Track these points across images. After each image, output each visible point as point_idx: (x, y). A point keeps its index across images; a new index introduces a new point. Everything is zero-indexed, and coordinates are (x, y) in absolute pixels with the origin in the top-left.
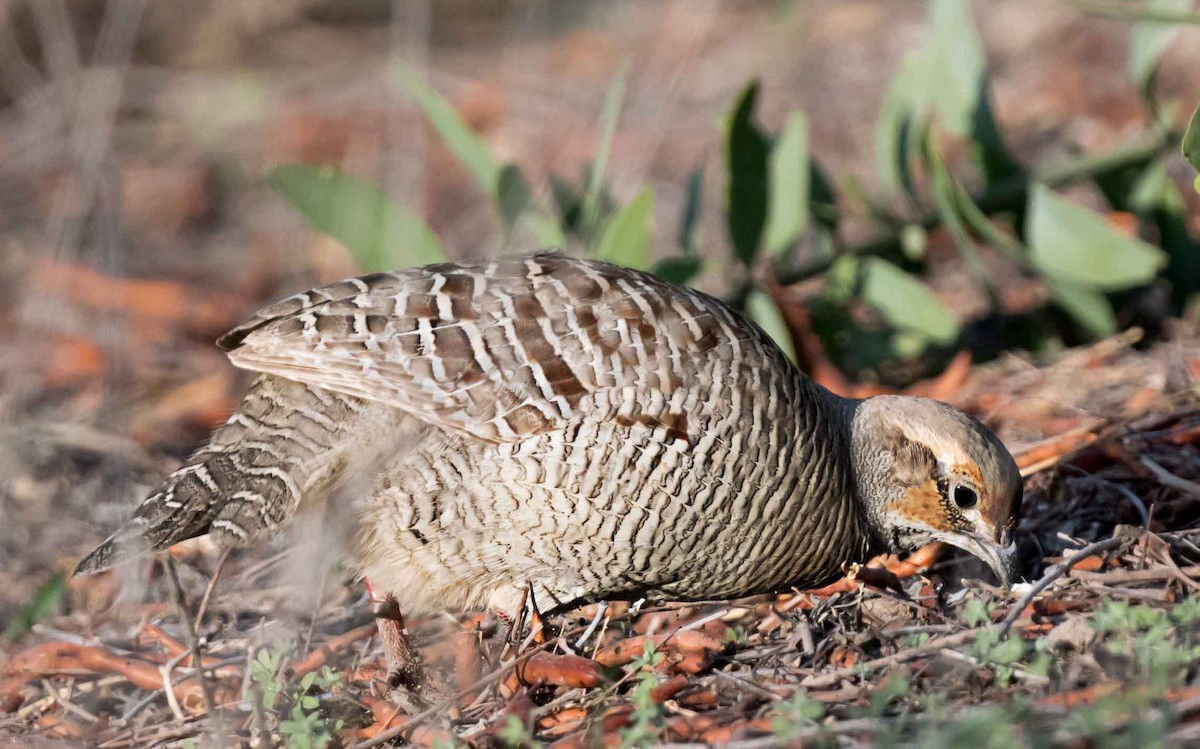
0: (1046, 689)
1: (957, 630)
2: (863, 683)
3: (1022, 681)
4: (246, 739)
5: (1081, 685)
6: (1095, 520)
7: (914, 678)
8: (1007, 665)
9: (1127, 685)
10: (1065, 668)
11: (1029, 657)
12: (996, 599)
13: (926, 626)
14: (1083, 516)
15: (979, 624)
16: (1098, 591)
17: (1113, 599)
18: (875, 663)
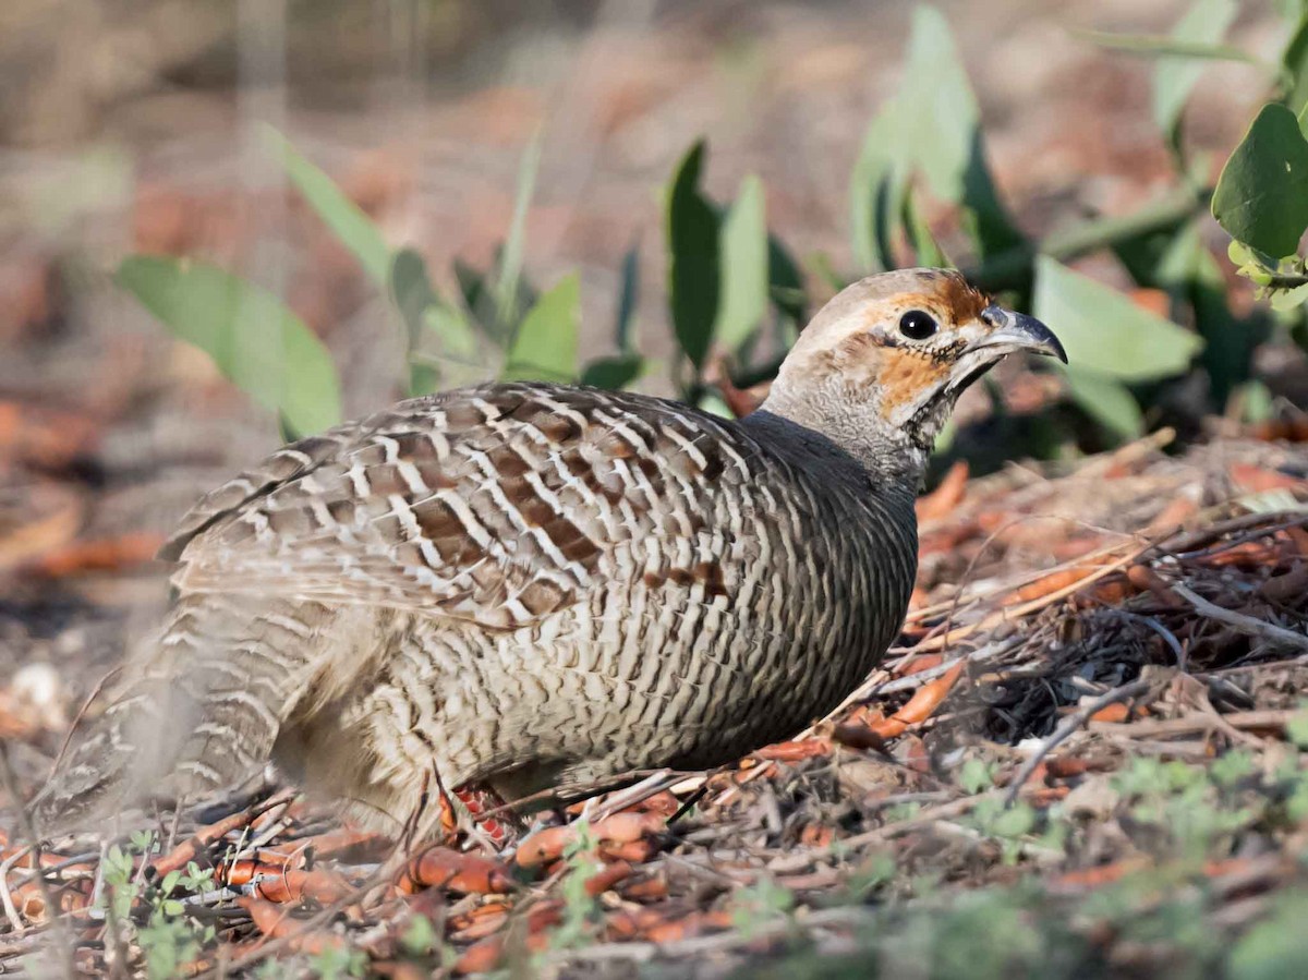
0: (1063, 867)
1: (956, 798)
2: (842, 865)
3: (1034, 858)
4: (100, 953)
5: (1104, 861)
6: (1119, 661)
7: (903, 857)
8: (1014, 838)
9: (1160, 859)
10: (1085, 840)
11: (1040, 827)
12: (1000, 760)
13: (917, 794)
14: (1105, 656)
15: (980, 790)
16: (1123, 747)
17: (1141, 755)
18: (856, 840)
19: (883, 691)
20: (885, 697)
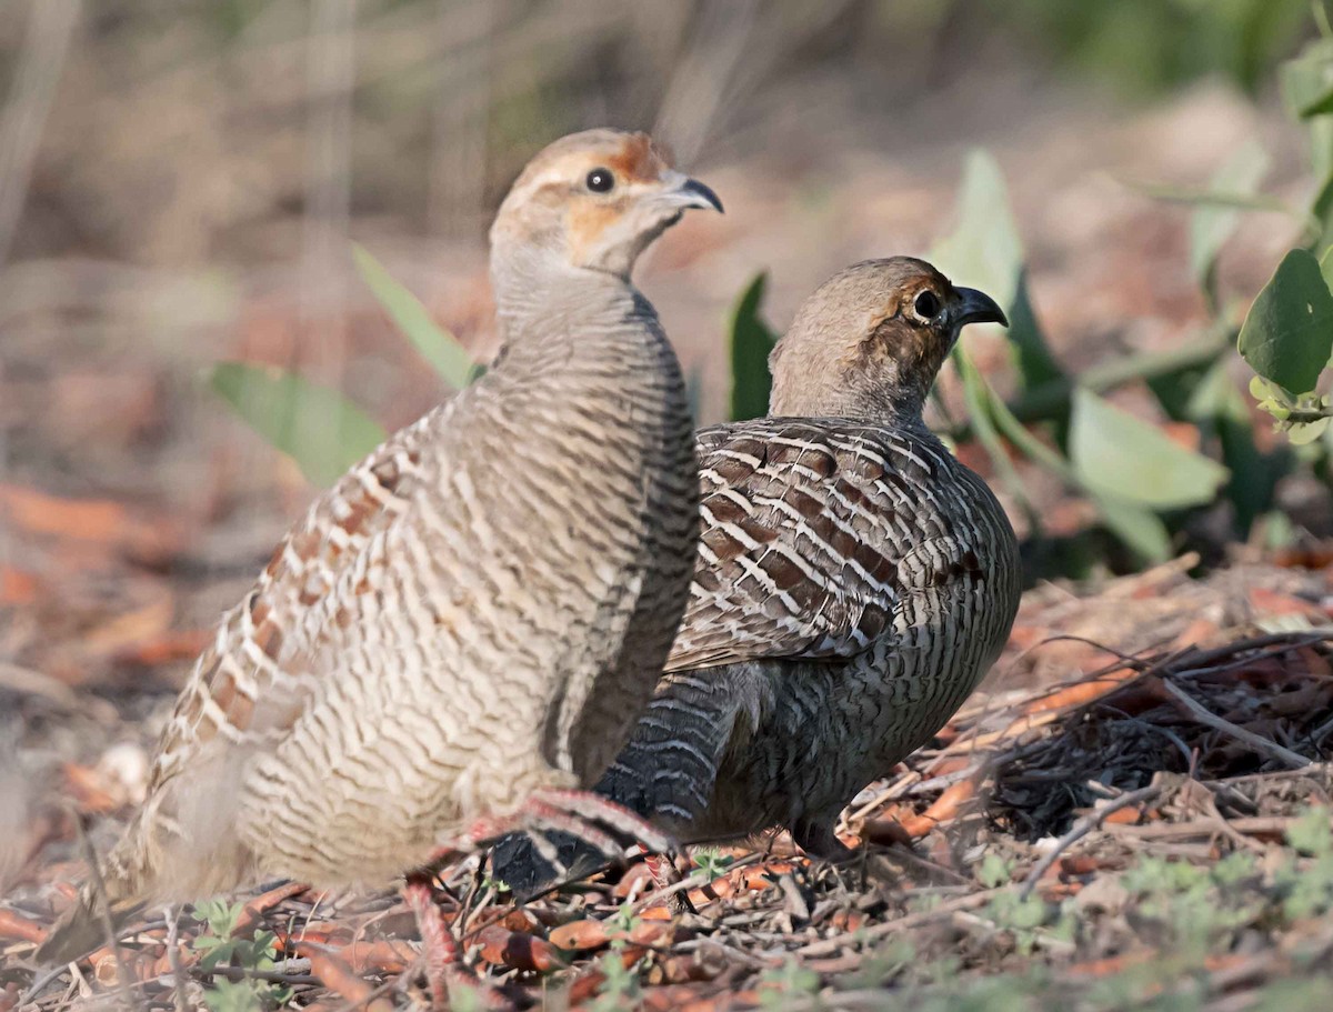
0: (1072, 958)
1: (974, 891)
2: (866, 951)
3: (1046, 949)
5: (1111, 953)
6: (1137, 768)
7: (924, 945)
8: (1028, 930)
9: (1163, 952)
10: (1095, 934)
11: (1051, 920)
12: (1018, 857)
13: (940, 887)
15: (999, 884)
16: (1133, 847)
17: (1150, 856)
18: (880, 928)
19: (914, 791)
20: (915, 797)
